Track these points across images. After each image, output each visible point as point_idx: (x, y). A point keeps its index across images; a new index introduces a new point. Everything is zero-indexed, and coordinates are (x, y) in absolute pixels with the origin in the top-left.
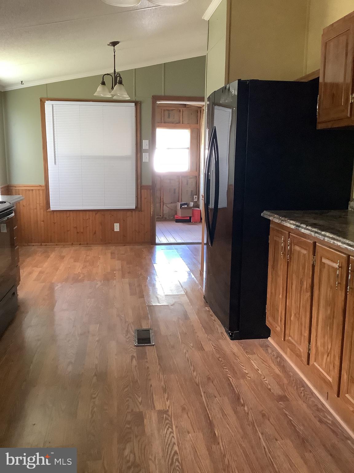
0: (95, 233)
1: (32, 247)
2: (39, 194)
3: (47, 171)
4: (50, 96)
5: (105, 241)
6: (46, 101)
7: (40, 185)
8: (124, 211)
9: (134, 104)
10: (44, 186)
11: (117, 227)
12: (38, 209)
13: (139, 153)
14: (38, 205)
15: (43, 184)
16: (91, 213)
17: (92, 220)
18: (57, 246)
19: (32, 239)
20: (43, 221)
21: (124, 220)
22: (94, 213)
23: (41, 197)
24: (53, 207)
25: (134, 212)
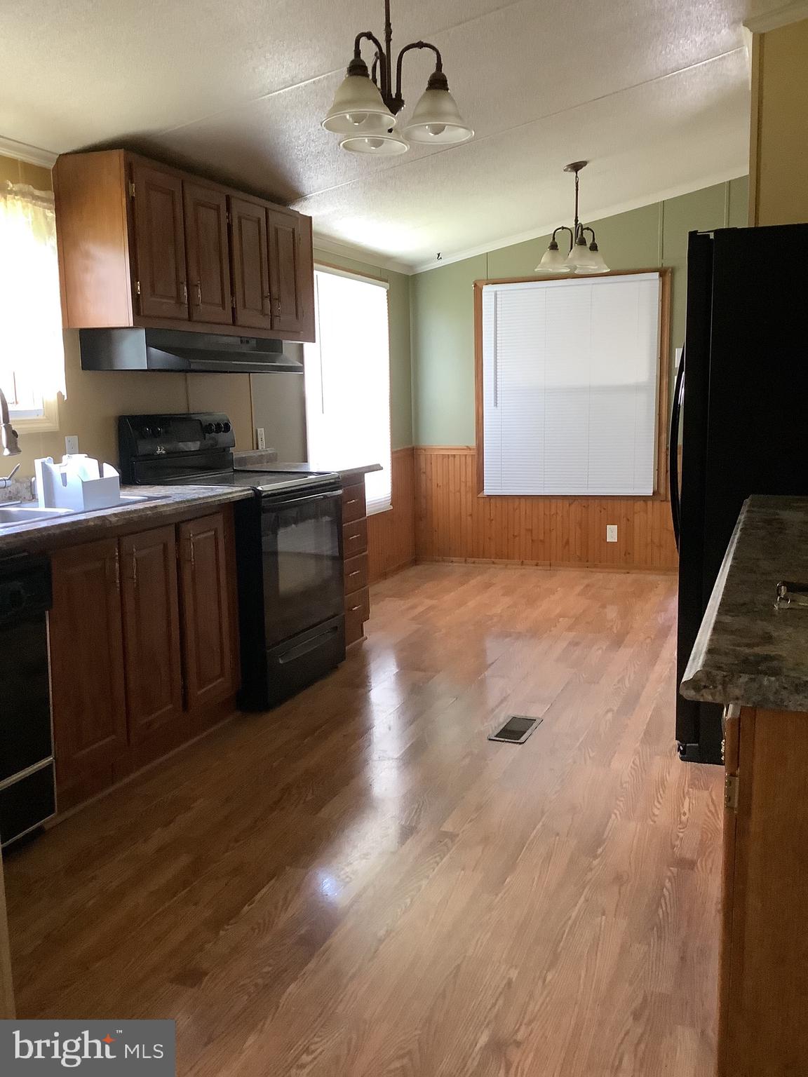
0: (567, 543)
1: (451, 564)
2: (466, 463)
3: (480, 421)
4: (491, 276)
5: (587, 561)
6: (484, 287)
7: (467, 447)
8: (627, 500)
9: (658, 273)
10: (474, 449)
11: (612, 534)
12: (463, 493)
13: (665, 377)
14: (463, 484)
15: (473, 444)
16: (560, 502)
17: (562, 516)
18: (493, 566)
19: (450, 549)
20: (471, 515)
21: (628, 520)
22: (566, 503)
23: (469, 469)
24: (488, 491)
25: (650, 503)
